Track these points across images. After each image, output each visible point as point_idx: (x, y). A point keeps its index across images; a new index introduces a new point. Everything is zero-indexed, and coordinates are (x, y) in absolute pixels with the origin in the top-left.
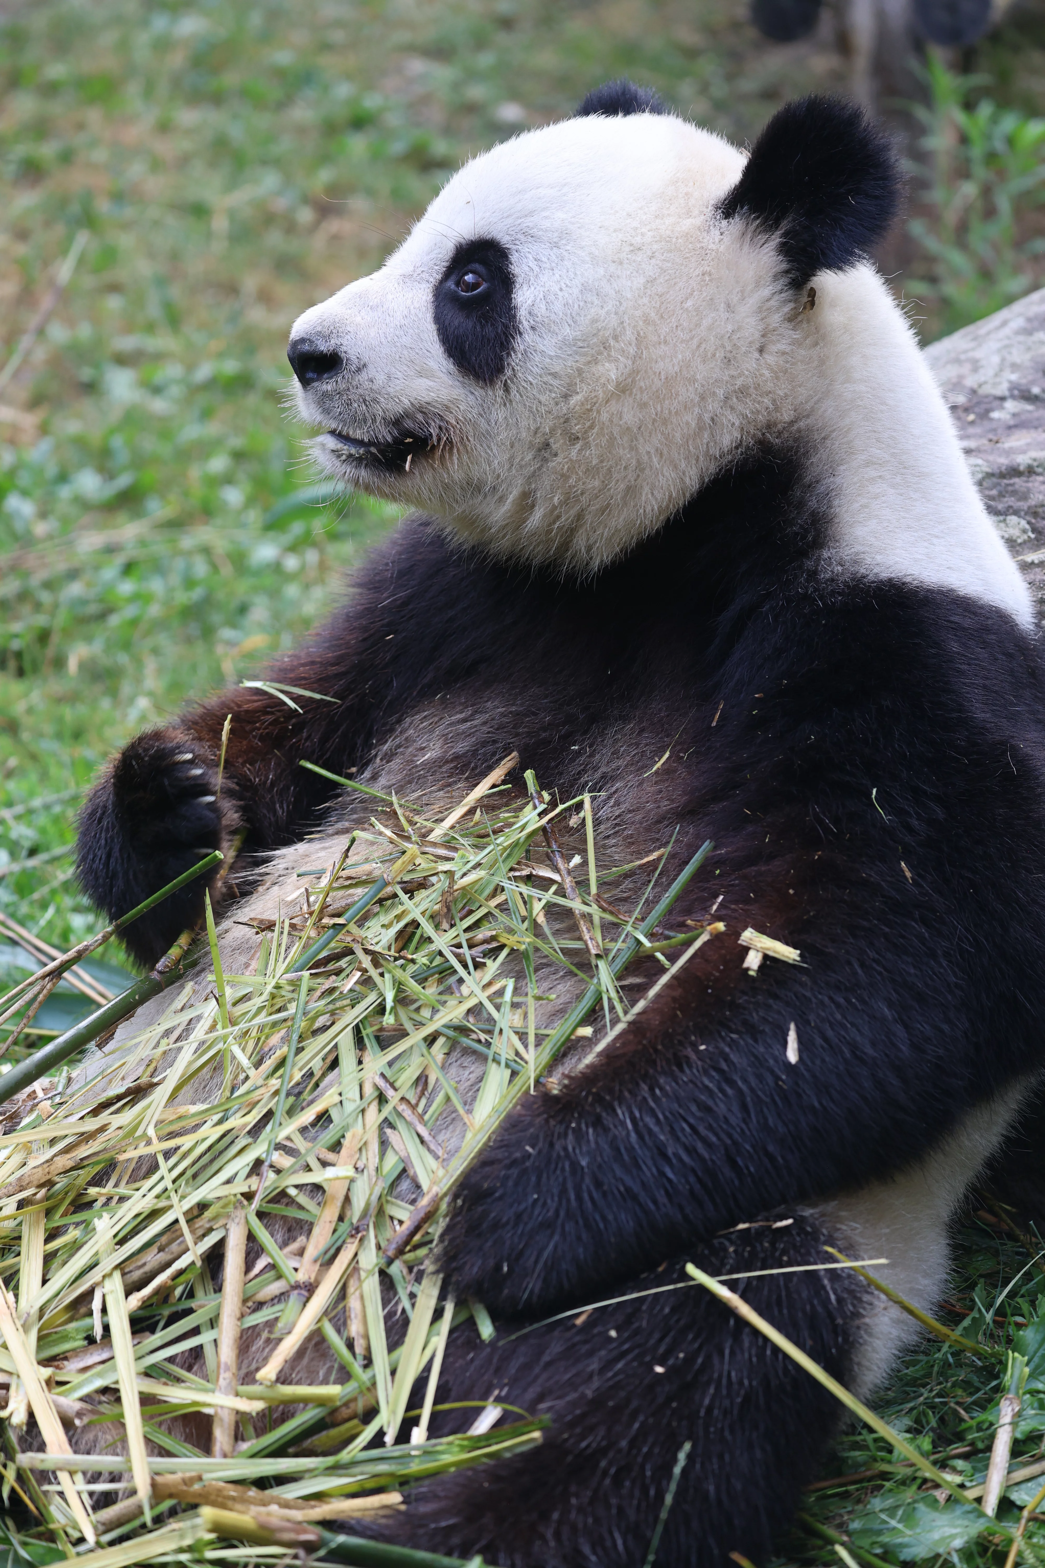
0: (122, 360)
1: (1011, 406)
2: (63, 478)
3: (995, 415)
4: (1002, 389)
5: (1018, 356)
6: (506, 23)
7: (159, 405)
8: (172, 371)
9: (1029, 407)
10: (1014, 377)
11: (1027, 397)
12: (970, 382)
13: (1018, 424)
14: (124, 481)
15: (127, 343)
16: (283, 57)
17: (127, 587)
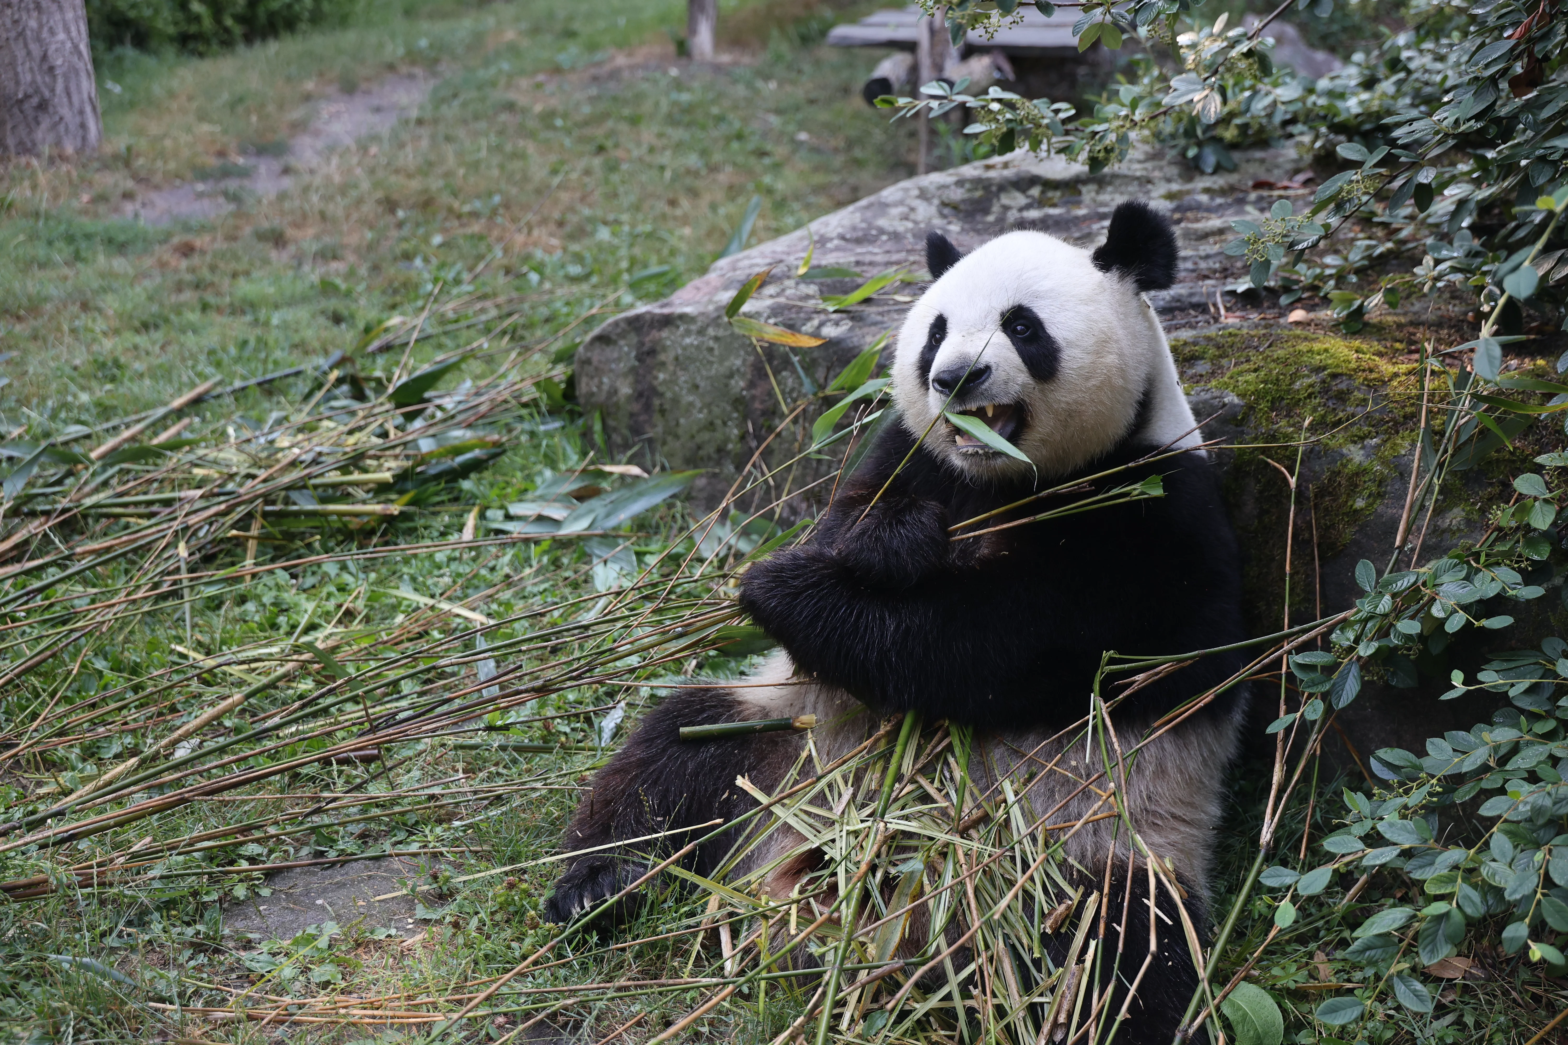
0: (605, 223)
1: (836, 242)
2: (563, 266)
3: (829, 245)
4: (834, 234)
5: (847, 222)
6: (812, 102)
7: (616, 241)
8: (626, 228)
9: (842, 243)
10: (840, 230)
11: (842, 237)
12: (822, 231)
13: (837, 249)
14: (587, 270)
15: (611, 217)
16: (715, 110)
17: (565, 310)
